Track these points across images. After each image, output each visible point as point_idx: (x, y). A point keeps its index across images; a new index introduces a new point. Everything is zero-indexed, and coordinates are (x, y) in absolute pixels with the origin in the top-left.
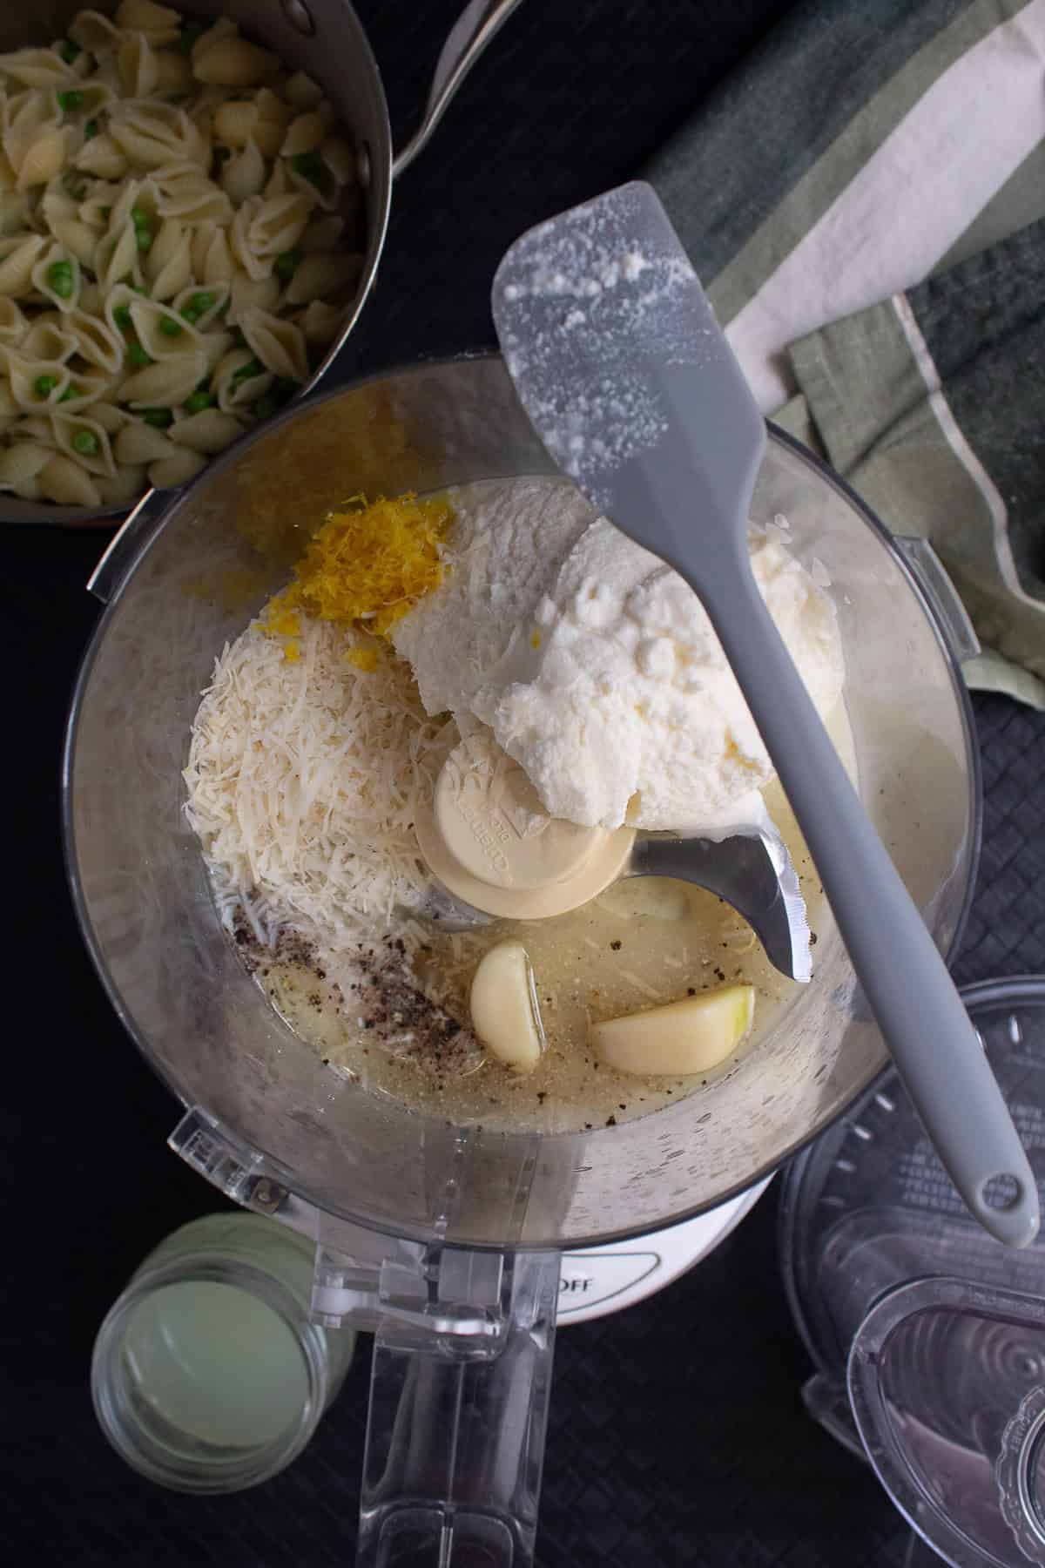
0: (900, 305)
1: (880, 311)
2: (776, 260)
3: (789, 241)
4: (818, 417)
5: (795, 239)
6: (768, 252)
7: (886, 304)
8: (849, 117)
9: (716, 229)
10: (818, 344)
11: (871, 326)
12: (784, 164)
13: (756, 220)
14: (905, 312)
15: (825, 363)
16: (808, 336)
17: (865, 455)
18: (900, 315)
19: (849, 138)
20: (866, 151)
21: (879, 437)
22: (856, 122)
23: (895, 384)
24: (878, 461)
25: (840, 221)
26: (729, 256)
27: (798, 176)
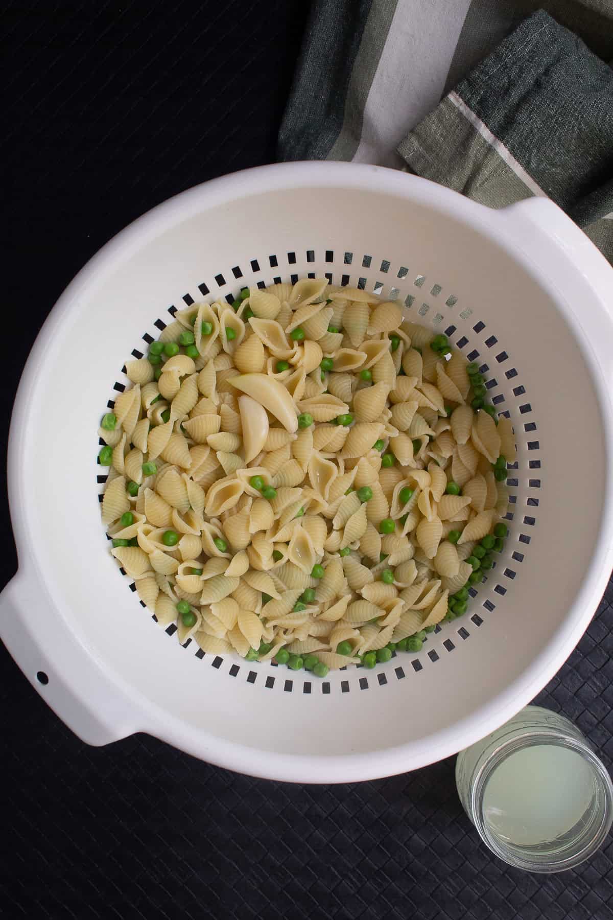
0: (453, 98)
10: (412, 139)
11: (440, 118)
14: (458, 102)
18: (456, 104)
21: (470, 178)
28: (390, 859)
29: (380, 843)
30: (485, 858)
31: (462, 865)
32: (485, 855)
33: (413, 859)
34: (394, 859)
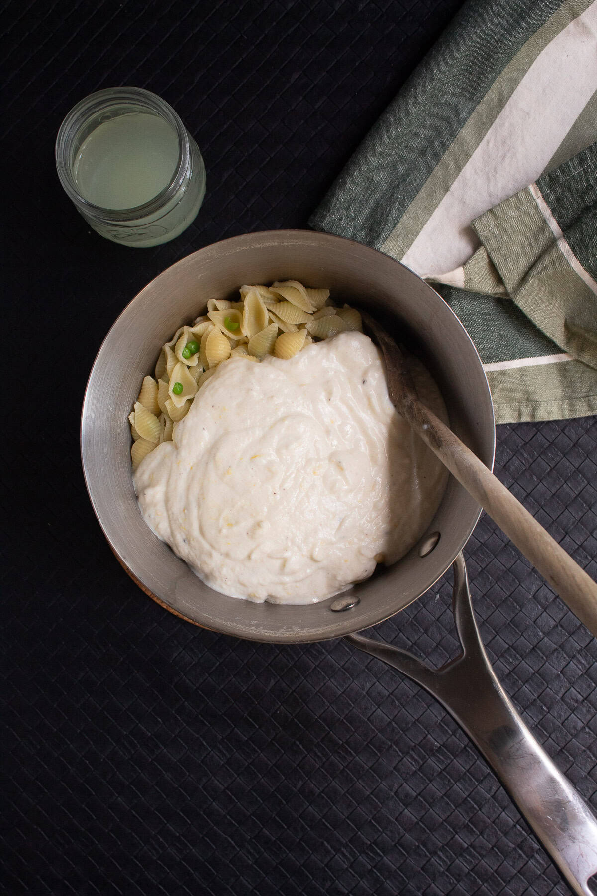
0: (533, 189)
1: (523, 194)
2: (458, 169)
3: (463, 158)
4: (495, 261)
5: (468, 156)
6: (452, 165)
7: (525, 190)
8: (492, 82)
9: (422, 154)
10: (489, 218)
11: (518, 205)
12: (457, 112)
13: (445, 147)
14: (536, 194)
15: (495, 229)
16: (484, 215)
17: (524, 279)
18: (535, 196)
19: (492, 94)
20: (502, 101)
21: (531, 267)
22: (495, 85)
23: (536, 236)
24: (532, 282)
25: (492, 142)
26: (431, 170)
27: (465, 120)
28: (382, 834)
29: (372, 818)
30: (474, 832)
31: (452, 839)
32: (474, 829)
33: (405, 834)
34: (386, 834)
